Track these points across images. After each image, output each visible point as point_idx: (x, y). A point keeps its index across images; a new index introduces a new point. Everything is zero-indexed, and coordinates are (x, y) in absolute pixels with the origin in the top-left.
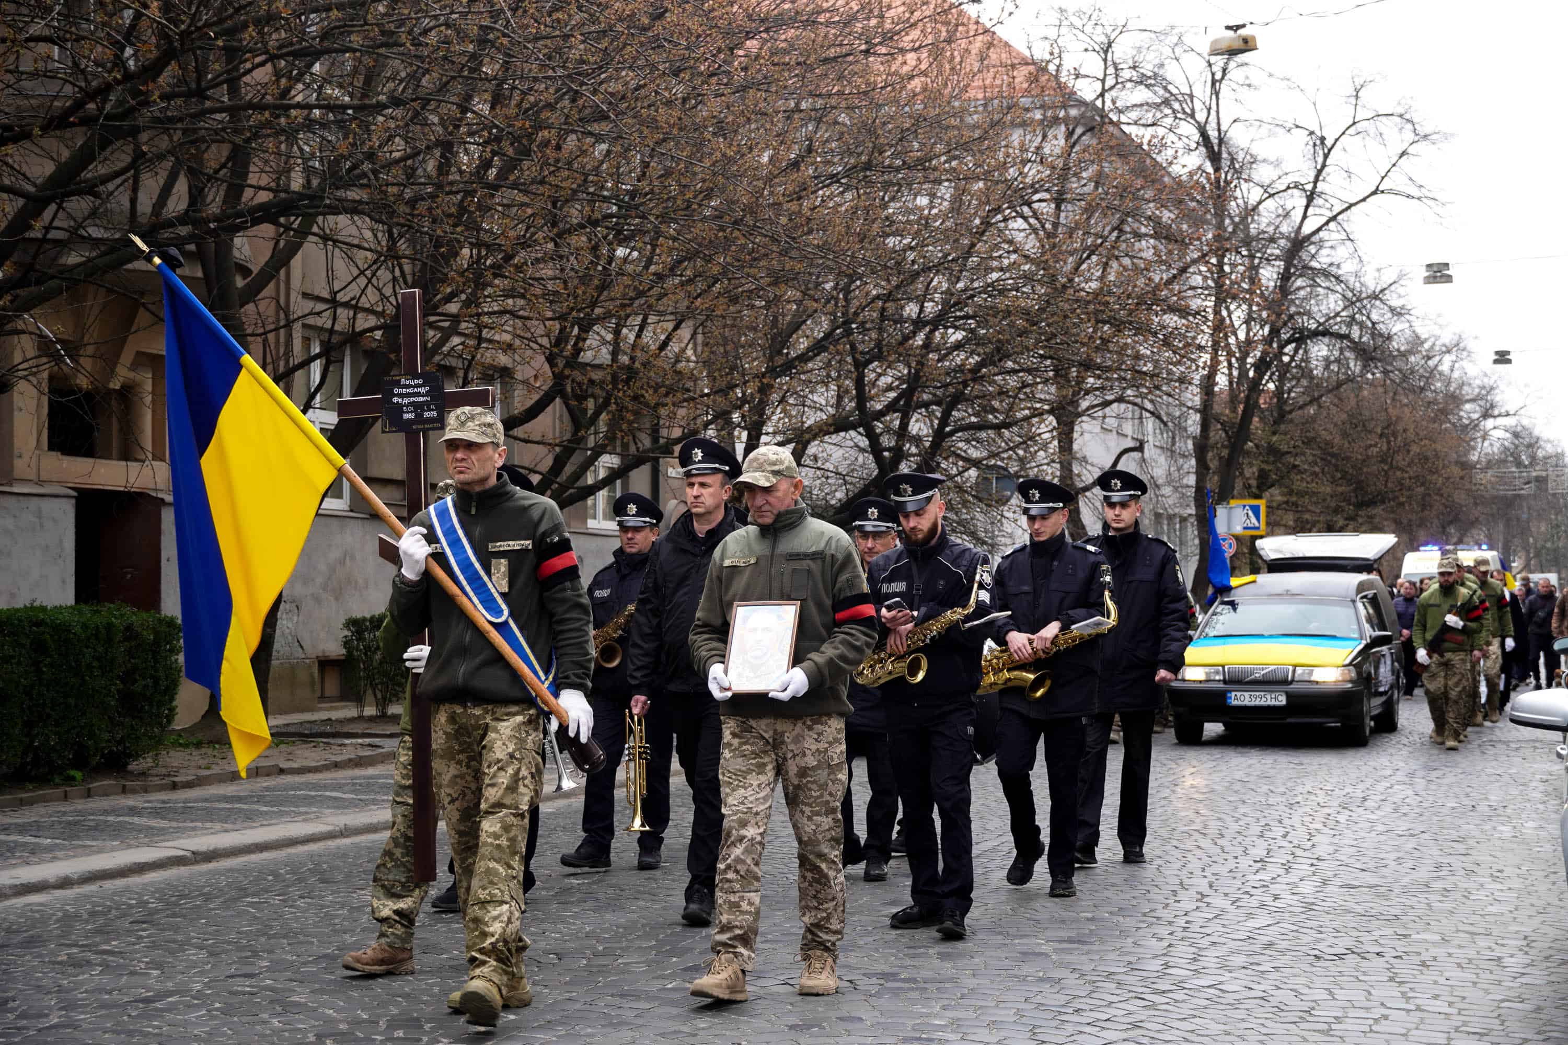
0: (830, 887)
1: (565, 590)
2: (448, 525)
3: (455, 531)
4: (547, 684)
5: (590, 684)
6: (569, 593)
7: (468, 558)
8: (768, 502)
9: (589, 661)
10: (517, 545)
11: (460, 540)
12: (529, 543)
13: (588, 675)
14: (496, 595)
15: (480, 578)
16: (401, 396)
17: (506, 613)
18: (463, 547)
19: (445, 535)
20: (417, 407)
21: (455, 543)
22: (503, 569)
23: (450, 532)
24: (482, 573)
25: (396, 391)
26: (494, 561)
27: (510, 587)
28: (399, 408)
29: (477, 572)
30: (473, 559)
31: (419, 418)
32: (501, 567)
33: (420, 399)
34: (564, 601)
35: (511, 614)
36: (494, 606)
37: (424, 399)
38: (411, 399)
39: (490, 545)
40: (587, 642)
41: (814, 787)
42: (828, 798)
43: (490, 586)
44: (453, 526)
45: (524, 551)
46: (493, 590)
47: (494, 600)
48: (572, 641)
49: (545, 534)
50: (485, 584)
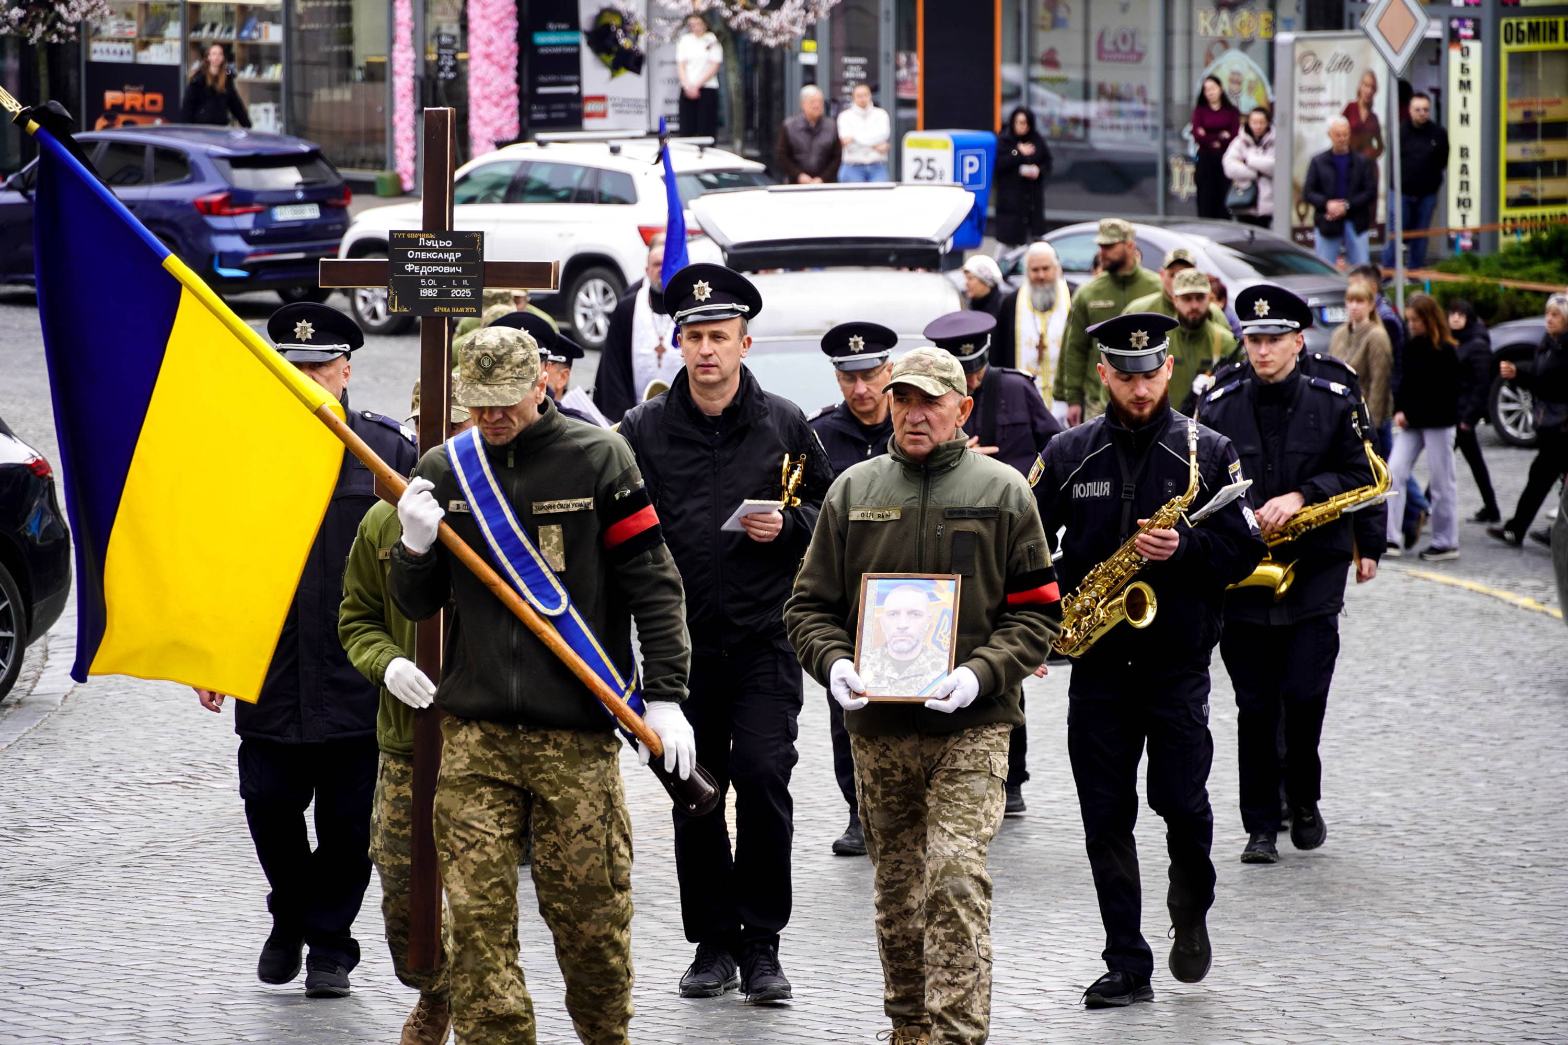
0: (970, 947)
1: (645, 562)
2: (478, 474)
3: (487, 485)
4: (628, 694)
5: (687, 692)
6: (650, 566)
7: (507, 525)
8: (927, 421)
9: (684, 659)
10: (573, 505)
11: (494, 497)
12: (588, 501)
13: (683, 680)
14: (549, 575)
15: (526, 553)
16: (418, 262)
17: (565, 599)
18: (499, 508)
19: (473, 490)
20: (442, 281)
21: (487, 502)
22: (555, 539)
23: (479, 485)
24: (528, 546)
25: (411, 254)
26: (541, 529)
27: (567, 564)
28: (414, 282)
29: (521, 545)
30: (515, 526)
31: (444, 298)
32: (553, 535)
33: (447, 269)
34: (646, 577)
35: (573, 600)
36: (548, 592)
37: (453, 270)
38: (434, 269)
39: (535, 505)
40: (679, 632)
41: (964, 796)
42: (982, 819)
43: (540, 563)
44: (483, 476)
45: (584, 513)
46: (545, 569)
47: (547, 582)
48: (659, 634)
49: (612, 488)
50: (532, 561)
